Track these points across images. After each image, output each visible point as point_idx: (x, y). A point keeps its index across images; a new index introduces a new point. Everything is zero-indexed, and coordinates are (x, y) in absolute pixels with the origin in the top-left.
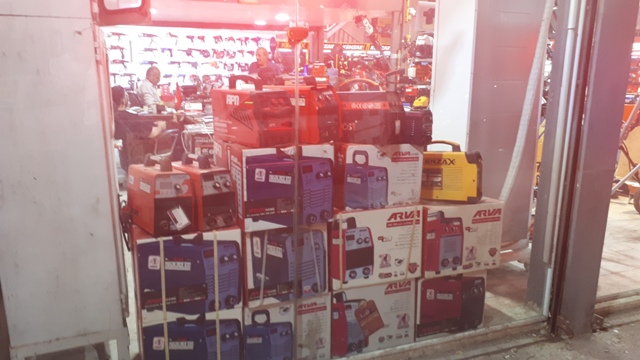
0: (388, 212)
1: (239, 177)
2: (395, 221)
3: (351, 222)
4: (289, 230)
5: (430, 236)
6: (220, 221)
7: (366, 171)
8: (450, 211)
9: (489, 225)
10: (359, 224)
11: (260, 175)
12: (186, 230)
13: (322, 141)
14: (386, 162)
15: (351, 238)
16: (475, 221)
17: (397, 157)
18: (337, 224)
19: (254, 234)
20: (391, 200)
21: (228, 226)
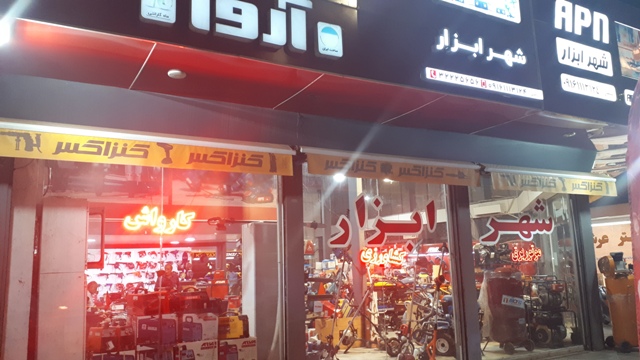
0: (202, 342)
1: (136, 329)
2: (205, 347)
3: (184, 348)
4: (156, 351)
5: (222, 353)
6: (127, 347)
7: (192, 325)
8: (230, 342)
9: (250, 348)
10: (188, 348)
11: (144, 327)
12: (113, 350)
13: (171, 312)
14: (201, 321)
15: (184, 354)
16: (243, 346)
17: (206, 319)
18: (177, 348)
19: (141, 352)
20: (204, 337)
21: (130, 349)
